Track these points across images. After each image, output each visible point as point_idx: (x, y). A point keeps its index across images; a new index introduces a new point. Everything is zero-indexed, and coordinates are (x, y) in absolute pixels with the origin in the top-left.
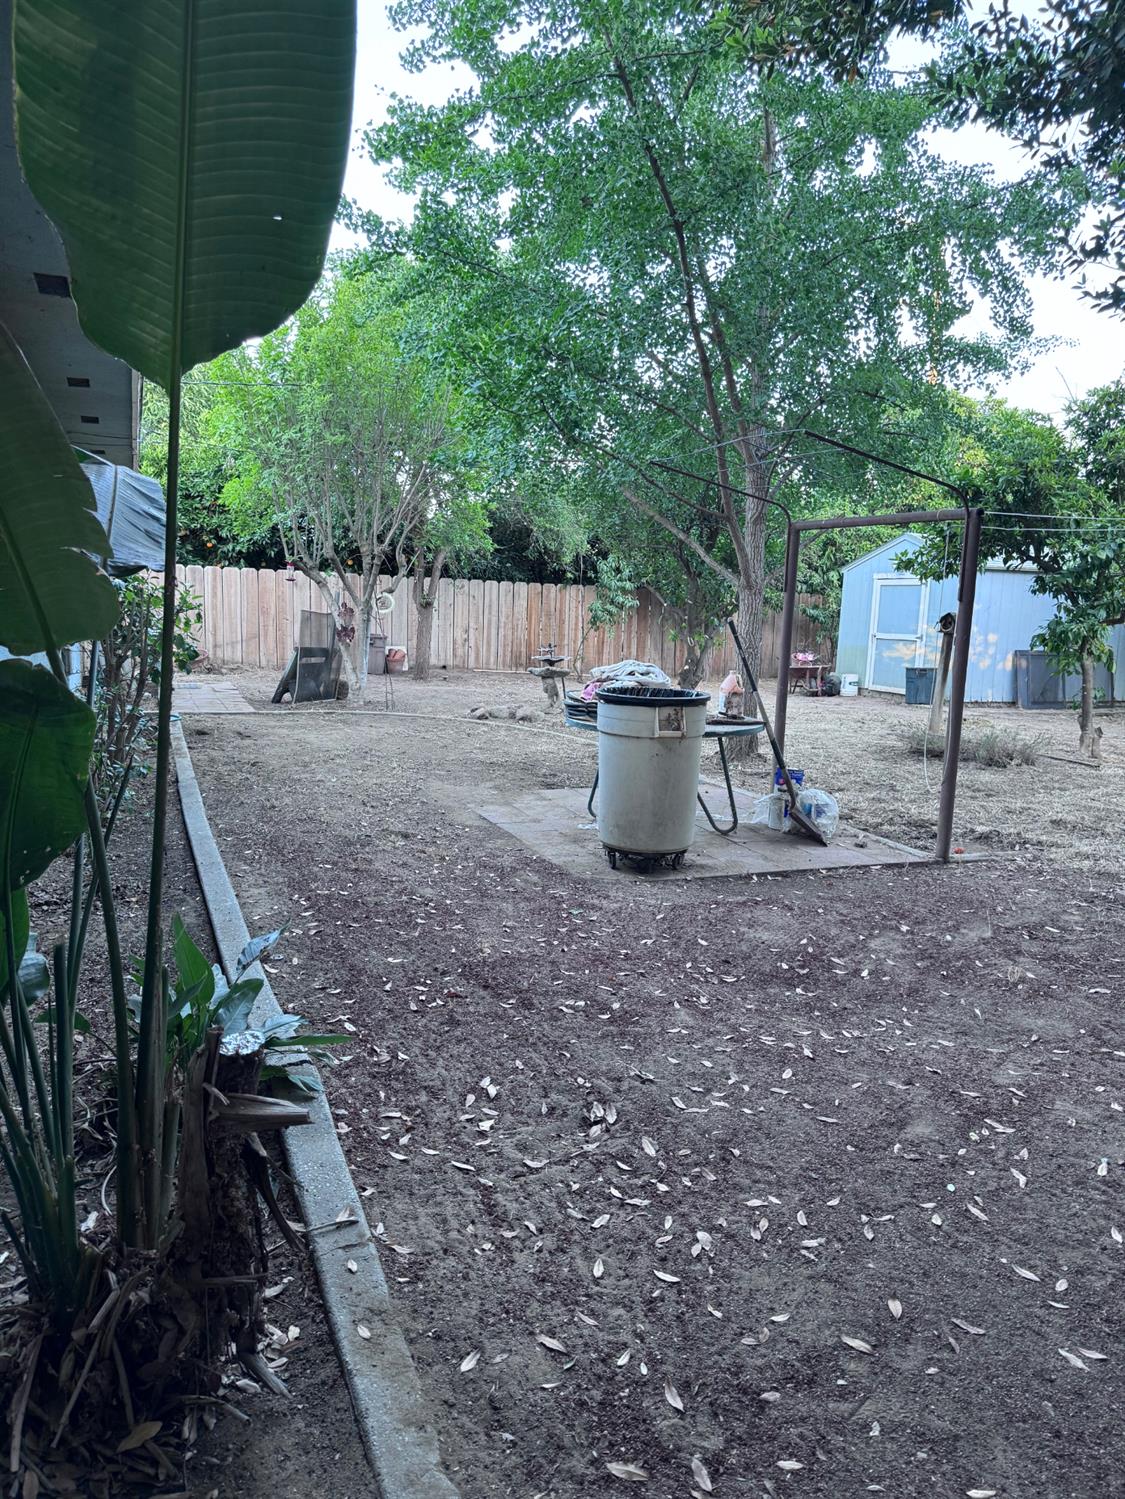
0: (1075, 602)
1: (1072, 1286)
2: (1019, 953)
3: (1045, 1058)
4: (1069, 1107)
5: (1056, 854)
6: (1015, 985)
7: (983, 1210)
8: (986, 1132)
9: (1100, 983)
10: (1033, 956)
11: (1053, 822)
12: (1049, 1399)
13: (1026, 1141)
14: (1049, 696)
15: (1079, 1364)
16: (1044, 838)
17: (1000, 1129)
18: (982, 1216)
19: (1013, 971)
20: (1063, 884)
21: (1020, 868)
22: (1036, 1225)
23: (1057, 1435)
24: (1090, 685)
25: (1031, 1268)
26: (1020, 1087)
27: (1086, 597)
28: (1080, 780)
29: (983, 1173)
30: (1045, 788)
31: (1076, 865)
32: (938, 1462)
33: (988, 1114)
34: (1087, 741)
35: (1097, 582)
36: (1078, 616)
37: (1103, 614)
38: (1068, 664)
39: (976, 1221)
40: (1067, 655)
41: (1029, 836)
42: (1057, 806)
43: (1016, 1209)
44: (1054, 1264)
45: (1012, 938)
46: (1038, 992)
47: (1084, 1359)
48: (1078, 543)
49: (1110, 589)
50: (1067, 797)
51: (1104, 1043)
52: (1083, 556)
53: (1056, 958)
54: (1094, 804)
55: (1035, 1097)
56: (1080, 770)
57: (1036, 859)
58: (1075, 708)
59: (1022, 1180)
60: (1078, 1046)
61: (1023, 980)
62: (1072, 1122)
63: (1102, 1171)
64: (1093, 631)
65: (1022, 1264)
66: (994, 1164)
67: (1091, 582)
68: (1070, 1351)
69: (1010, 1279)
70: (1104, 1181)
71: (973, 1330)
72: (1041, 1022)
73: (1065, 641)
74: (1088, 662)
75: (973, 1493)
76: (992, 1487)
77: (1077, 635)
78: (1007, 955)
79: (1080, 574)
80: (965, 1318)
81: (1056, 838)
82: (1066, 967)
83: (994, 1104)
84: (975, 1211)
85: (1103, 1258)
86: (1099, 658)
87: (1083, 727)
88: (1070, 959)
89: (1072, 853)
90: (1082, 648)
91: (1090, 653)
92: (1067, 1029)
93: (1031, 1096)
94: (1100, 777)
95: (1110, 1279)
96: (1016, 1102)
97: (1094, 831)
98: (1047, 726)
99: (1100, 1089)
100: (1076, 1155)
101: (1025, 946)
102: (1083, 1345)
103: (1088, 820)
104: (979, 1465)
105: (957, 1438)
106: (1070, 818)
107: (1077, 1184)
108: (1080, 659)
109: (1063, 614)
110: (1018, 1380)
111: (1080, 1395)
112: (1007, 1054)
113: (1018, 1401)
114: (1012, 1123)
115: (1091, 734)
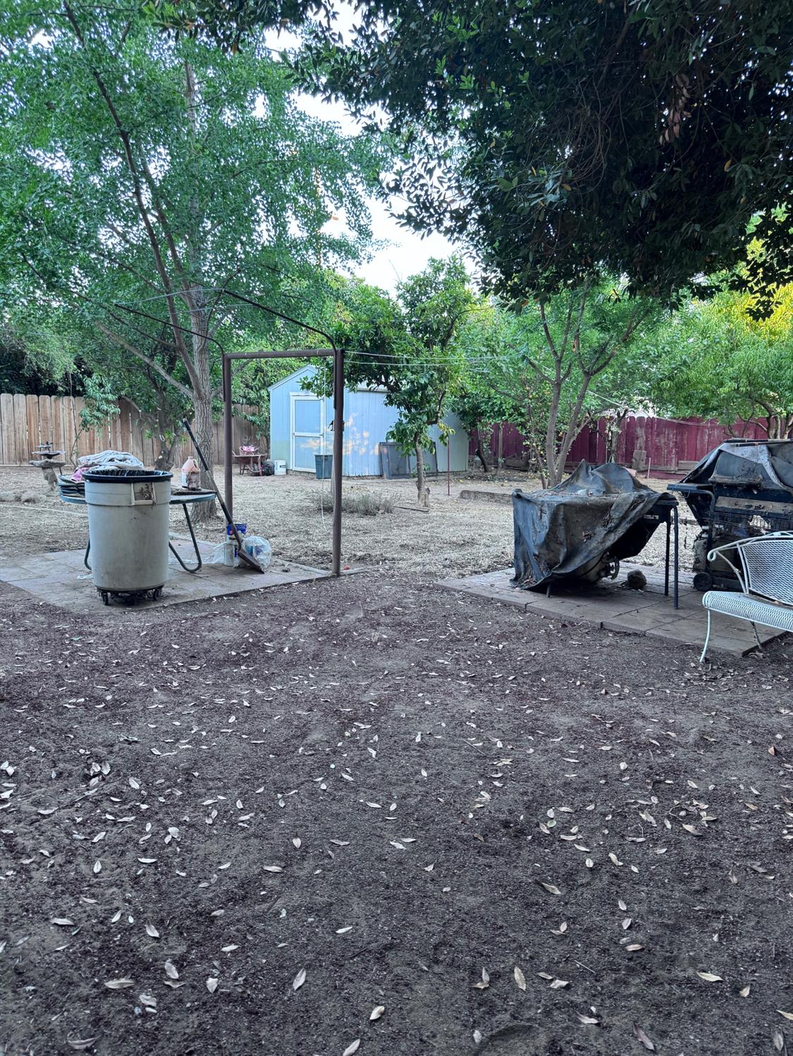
0: (410, 411)
1: (399, 806)
2: (379, 624)
3: (391, 682)
4: (402, 707)
5: (402, 564)
6: (376, 643)
7: (351, 775)
8: (354, 730)
9: (424, 636)
10: (387, 625)
11: (402, 546)
12: (384, 869)
13: (377, 731)
14: (402, 471)
15: (401, 847)
16: (396, 556)
17: (363, 726)
18: (350, 779)
19: (375, 635)
20: (406, 582)
21: (382, 575)
22: (380, 777)
23: (387, 887)
24: (422, 462)
25: (377, 802)
26: (375, 701)
27: (416, 408)
28: (418, 521)
29: (352, 754)
30: (398, 526)
31: (413, 570)
32: (320, 921)
33: (356, 720)
34: (422, 497)
35: (421, 398)
36: (412, 419)
37: (425, 418)
38: (408, 450)
39: (347, 782)
40: (407, 444)
41: (387, 555)
42: (404, 536)
43: (370, 771)
44: (390, 797)
45: (375, 616)
46: (390, 645)
47: (402, 843)
48: (409, 374)
49: (429, 402)
50: (410, 530)
51: (424, 669)
52: (412, 382)
53: (399, 625)
54: (426, 533)
55: (383, 706)
56: (418, 514)
57: (391, 568)
58: (414, 477)
59: (374, 753)
60: (410, 673)
61: (380, 640)
62: (403, 715)
63: (418, 739)
64: (420, 430)
65: (371, 801)
66: (358, 747)
67: (417, 398)
68: (397, 841)
69: (365, 809)
70: (419, 745)
71: (342, 844)
72: (389, 663)
73: (405, 435)
74: (419, 448)
75: (340, 931)
76: (350, 925)
77: (411, 431)
78: (372, 626)
79: (411, 393)
80: (338, 838)
81: (404, 555)
82: (406, 629)
83: (361, 713)
84: (346, 777)
85: (417, 787)
86: (425, 446)
87: (419, 488)
88: (407, 624)
89: (410, 563)
90: (415, 439)
91: (420, 442)
92: (405, 664)
93: (381, 705)
94: (429, 518)
95: (419, 798)
96: (372, 710)
97: (424, 549)
98: (400, 489)
99: (420, 695)
100: (404, 733)
101: (382, 620)
102: (404, 837)
103: (421, 542)
104: (344, 916)
105: (331, 904)
106: (411, 543)
107: (404, 749)
108: (415, 446)
109: (403, 418)
110: (368, 864)
111: (400, 863)
112: (370, 685)
113: (366, 875)
114: (370, 722)
115: (424, 492)
